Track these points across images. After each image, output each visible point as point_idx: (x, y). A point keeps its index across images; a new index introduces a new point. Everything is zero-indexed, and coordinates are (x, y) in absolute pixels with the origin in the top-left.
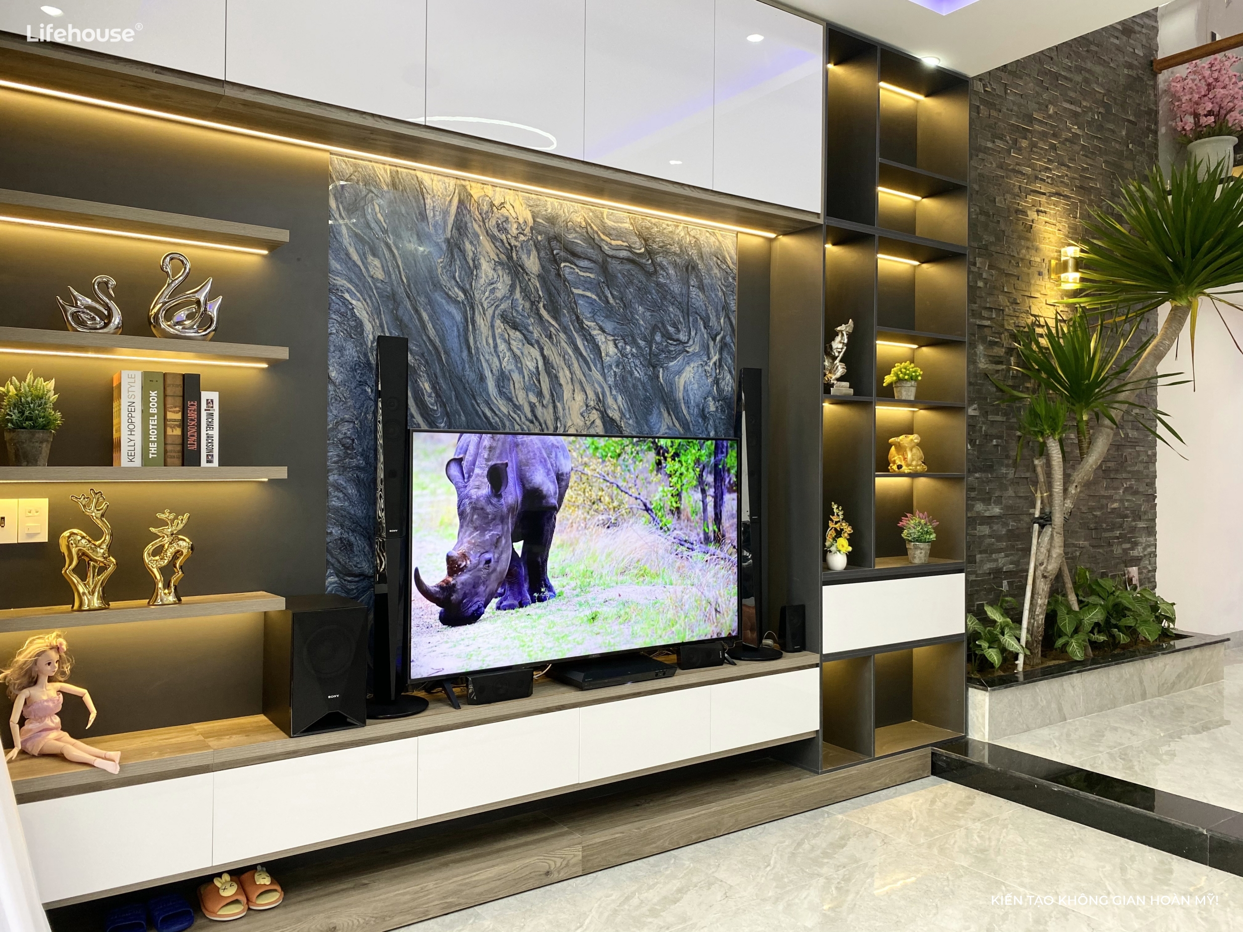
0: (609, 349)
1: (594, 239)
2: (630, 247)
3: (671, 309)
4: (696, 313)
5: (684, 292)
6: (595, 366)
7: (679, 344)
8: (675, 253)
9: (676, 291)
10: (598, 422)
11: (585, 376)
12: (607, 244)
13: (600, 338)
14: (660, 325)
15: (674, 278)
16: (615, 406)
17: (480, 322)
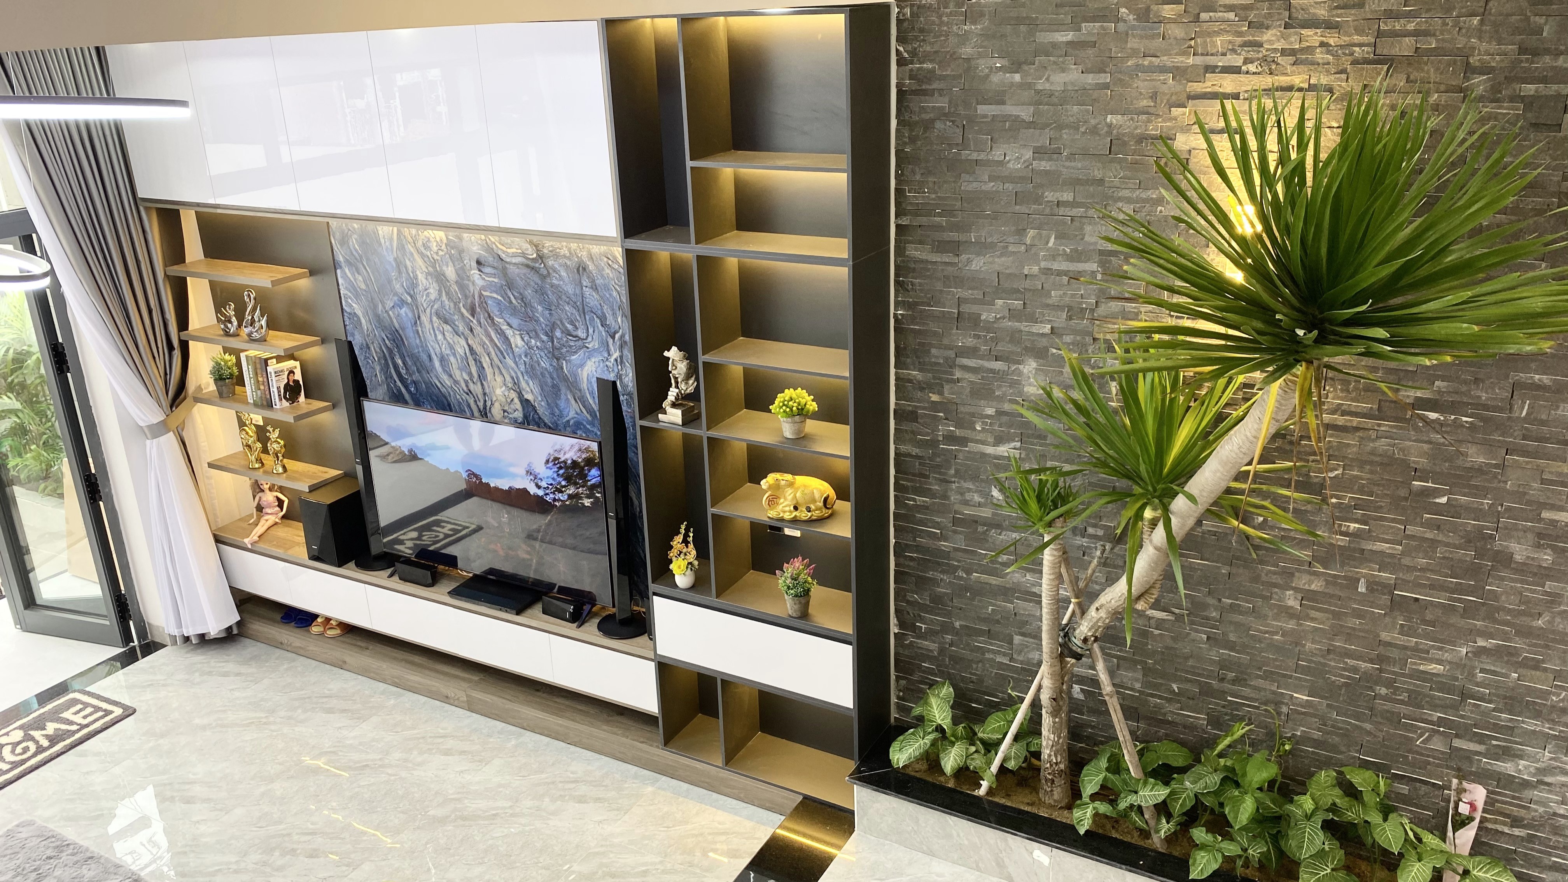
0: (517, 341)
1: (492, 249)
2: (523, 253)
3: (567, 308)
4: (592, 312)
5: (578, 292)
6: (508, 354)
7: (578, 340)
8: (565, 256)
9: (570, 292)
10: (516, 400)
11: (501, 363)
12: (504, 252)
13: (509, 332)
14: (559, 323)
15: (566, 280)
16: (528, 389)
17: (423, 318)
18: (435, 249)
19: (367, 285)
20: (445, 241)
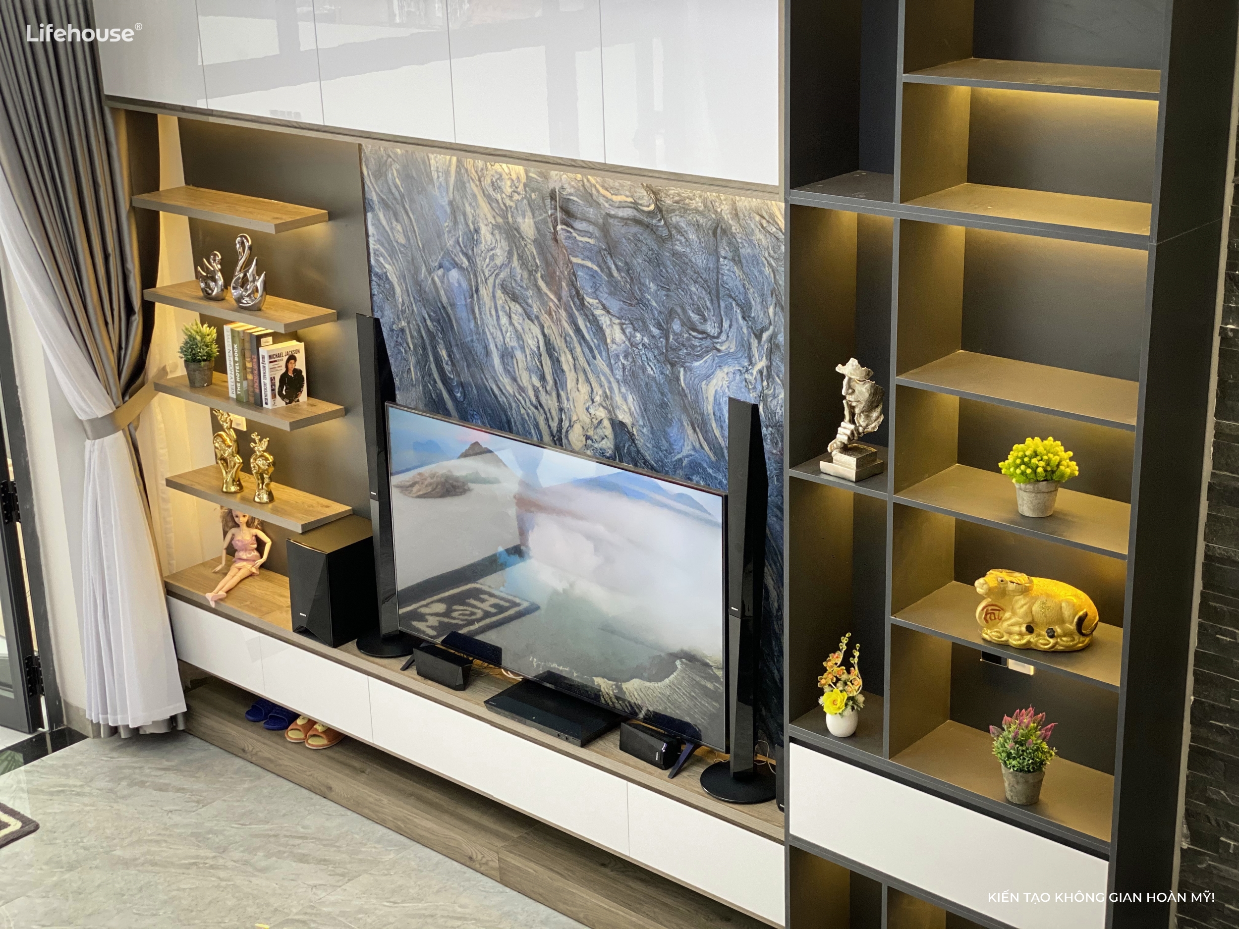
0: (615, 334)
1: (591, 195)
2: (636, 203)
3: (694, 289)
4: (730, 296)
5: (711, 266)
6: (600, 354)
7: (706, 338)
8: (697, 211)
9: (700, 264)
10: (606, 423)
11: (589, 365)
12: (607, 200)
13: (604, 320)
14: (679, 310)
15: (696, 246)
16: (625, 407)
17: (483, 291)
18: (508, 190)
19: (408, 239)
20: (524, 179)
